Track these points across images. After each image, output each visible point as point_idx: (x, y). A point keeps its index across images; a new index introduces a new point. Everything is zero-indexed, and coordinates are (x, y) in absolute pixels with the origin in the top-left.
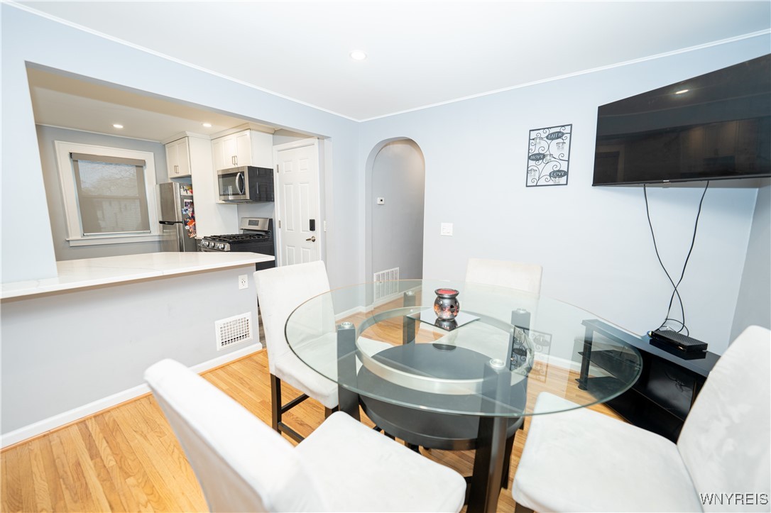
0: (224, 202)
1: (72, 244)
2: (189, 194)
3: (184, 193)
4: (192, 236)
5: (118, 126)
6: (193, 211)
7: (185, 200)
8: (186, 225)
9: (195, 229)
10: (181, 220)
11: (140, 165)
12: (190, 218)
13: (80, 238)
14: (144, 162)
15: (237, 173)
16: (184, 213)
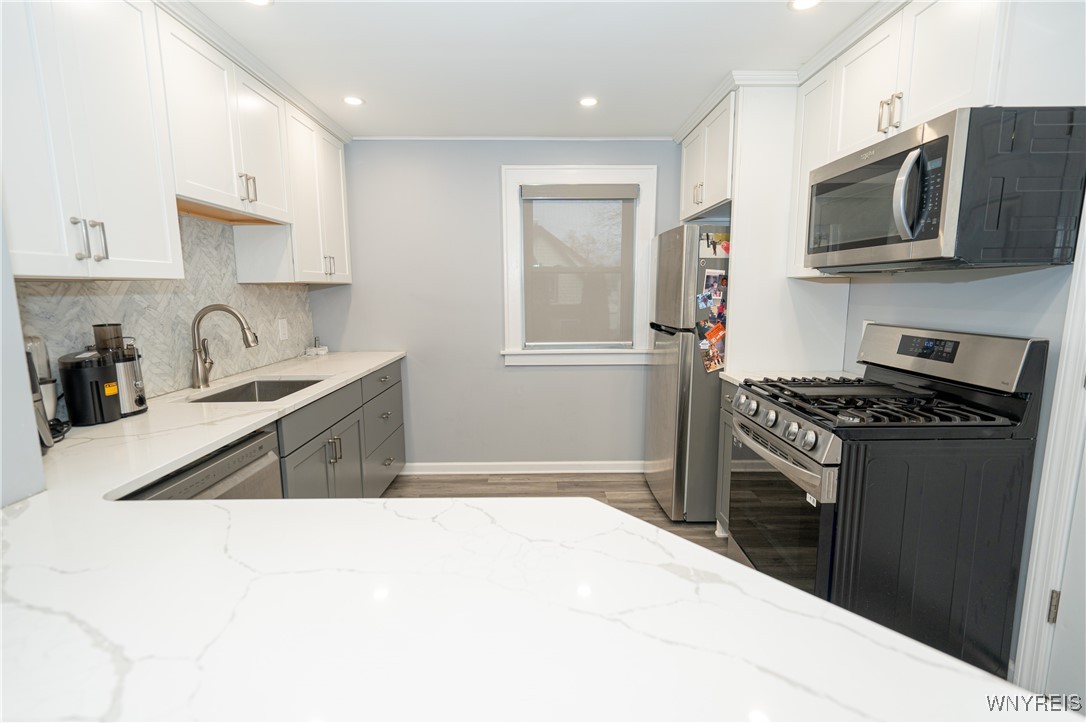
0: (817, 273)
1: (509, 361)
2: (721, 253)
3: (706, 252)
4: (714, 367)
5: (588, 102)
6: (724, 301)
7: (709, 272)
8: (702, 337)
9: (722, 350)
10: (692, 325)
11: (628, 197)
12: (713, 320)
13: (519, 350)
14: (636, 188)
15: (905, 154)
16: (702, 305)
